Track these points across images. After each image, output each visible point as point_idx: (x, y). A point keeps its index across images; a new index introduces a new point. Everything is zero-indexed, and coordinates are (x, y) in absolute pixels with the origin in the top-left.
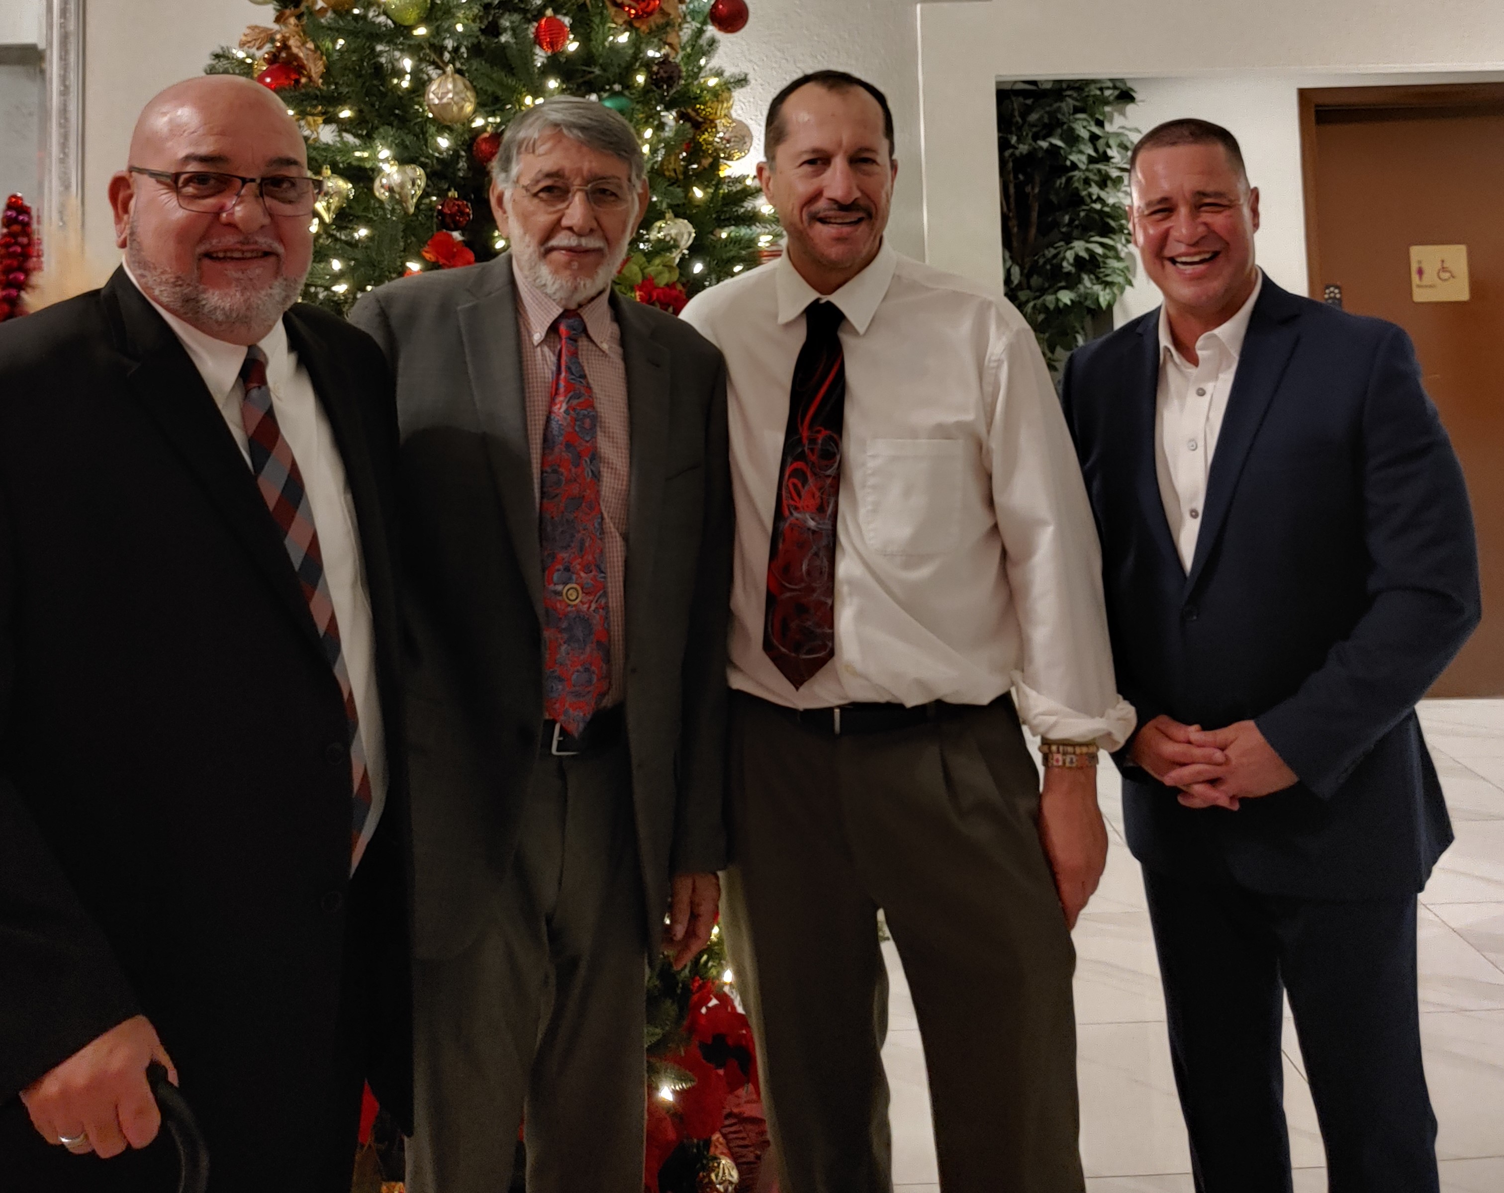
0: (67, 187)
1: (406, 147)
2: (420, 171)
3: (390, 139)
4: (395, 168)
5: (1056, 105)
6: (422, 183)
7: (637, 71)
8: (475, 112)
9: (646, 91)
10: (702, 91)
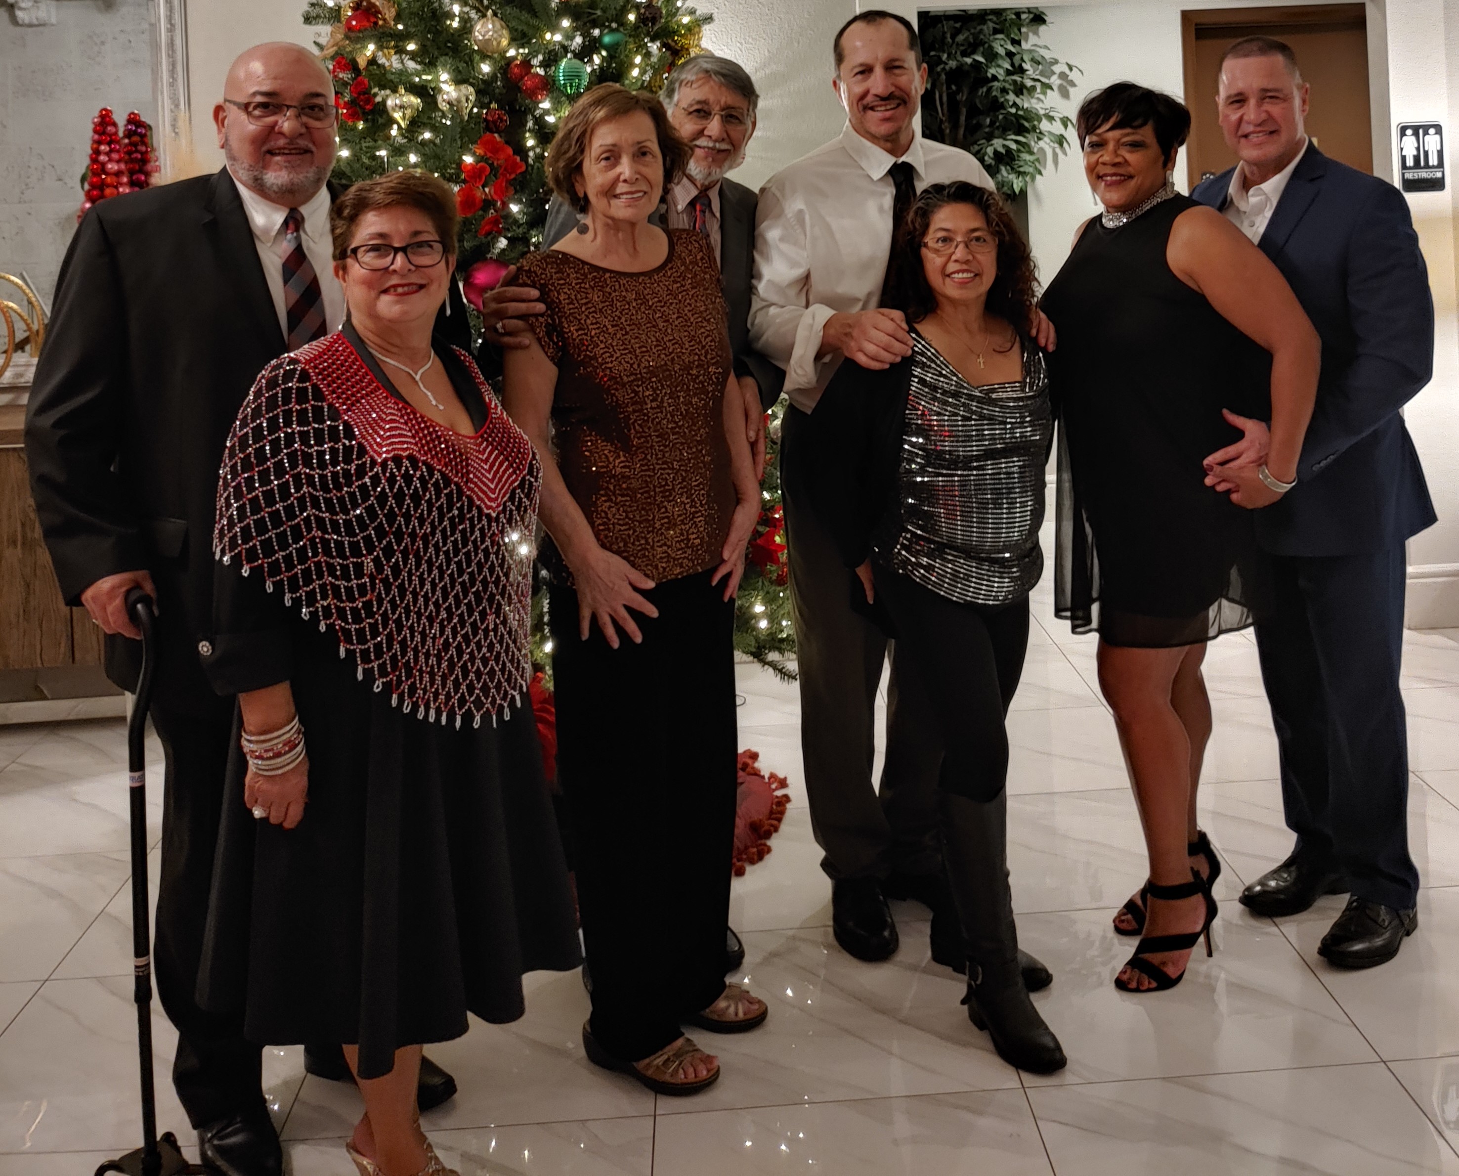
0: (177, 106)
1: (460, 72)
2: (471, 89)
3: (448, 66)
4: (453, 87)
5: (979, 28)
6: (472, 98)
7: (629, 12)
8: (509, 44)
9: (636, 27)
10: (678, 26)
